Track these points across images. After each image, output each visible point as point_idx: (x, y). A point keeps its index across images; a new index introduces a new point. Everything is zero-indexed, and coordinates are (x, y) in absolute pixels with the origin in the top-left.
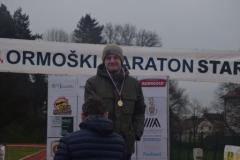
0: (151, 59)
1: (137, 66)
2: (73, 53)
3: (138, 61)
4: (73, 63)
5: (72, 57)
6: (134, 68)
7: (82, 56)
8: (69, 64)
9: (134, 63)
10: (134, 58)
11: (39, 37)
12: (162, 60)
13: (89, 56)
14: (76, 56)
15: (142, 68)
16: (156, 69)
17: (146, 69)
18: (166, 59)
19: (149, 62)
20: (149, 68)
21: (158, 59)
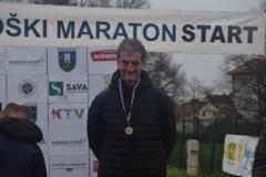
0: (120, 25)
1: (101, 34)
2: (13, 17)
3: (103, 27)
4: (14, 31)
5: (13, 23)
6: (98, 37)
7: (26, 21)
8: (8, 32)
9: (98, 30)
10: (98, 24)
12: (135, 26)
13: (36, 22)
14: (18, 22)
15: (108, 37)
17: (115, 38)
18: (140, 25)
19: (118, 29)
20: (118, 37)
21: (130, 24)
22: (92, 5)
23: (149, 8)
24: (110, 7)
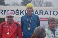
0: (46, 11)
2: (17, 10)
4: (17, 14)
6: (40, 15)
7: (21, 11)
8: (16, 14)
9: (40, 13)
10: (40, 11)
11: (9, 5)
12: (51, 11)
13: (23, 11)
14: (19, 11)
15: (43, 15)
16: (48, 15)
17: (45, 15)
18: (52, 11)
19: (46, 12)
20: (46, 15)
21: (49, 11)
22: (37, 6)
23: (53, 6)
24: (42, 6)
